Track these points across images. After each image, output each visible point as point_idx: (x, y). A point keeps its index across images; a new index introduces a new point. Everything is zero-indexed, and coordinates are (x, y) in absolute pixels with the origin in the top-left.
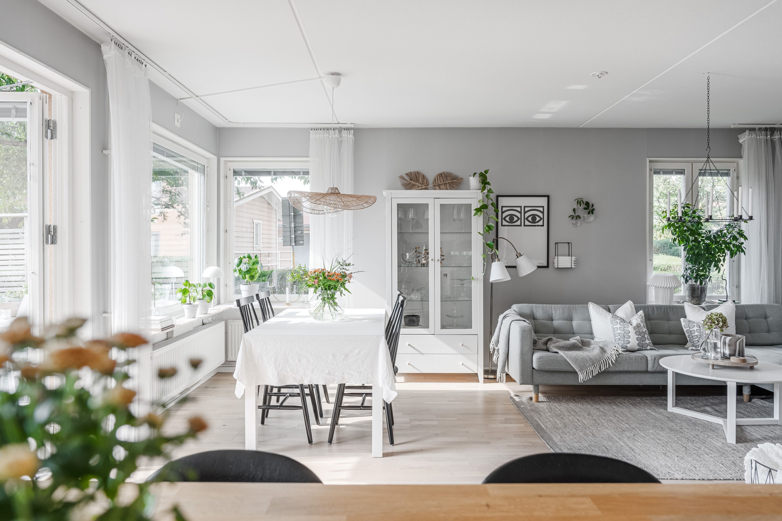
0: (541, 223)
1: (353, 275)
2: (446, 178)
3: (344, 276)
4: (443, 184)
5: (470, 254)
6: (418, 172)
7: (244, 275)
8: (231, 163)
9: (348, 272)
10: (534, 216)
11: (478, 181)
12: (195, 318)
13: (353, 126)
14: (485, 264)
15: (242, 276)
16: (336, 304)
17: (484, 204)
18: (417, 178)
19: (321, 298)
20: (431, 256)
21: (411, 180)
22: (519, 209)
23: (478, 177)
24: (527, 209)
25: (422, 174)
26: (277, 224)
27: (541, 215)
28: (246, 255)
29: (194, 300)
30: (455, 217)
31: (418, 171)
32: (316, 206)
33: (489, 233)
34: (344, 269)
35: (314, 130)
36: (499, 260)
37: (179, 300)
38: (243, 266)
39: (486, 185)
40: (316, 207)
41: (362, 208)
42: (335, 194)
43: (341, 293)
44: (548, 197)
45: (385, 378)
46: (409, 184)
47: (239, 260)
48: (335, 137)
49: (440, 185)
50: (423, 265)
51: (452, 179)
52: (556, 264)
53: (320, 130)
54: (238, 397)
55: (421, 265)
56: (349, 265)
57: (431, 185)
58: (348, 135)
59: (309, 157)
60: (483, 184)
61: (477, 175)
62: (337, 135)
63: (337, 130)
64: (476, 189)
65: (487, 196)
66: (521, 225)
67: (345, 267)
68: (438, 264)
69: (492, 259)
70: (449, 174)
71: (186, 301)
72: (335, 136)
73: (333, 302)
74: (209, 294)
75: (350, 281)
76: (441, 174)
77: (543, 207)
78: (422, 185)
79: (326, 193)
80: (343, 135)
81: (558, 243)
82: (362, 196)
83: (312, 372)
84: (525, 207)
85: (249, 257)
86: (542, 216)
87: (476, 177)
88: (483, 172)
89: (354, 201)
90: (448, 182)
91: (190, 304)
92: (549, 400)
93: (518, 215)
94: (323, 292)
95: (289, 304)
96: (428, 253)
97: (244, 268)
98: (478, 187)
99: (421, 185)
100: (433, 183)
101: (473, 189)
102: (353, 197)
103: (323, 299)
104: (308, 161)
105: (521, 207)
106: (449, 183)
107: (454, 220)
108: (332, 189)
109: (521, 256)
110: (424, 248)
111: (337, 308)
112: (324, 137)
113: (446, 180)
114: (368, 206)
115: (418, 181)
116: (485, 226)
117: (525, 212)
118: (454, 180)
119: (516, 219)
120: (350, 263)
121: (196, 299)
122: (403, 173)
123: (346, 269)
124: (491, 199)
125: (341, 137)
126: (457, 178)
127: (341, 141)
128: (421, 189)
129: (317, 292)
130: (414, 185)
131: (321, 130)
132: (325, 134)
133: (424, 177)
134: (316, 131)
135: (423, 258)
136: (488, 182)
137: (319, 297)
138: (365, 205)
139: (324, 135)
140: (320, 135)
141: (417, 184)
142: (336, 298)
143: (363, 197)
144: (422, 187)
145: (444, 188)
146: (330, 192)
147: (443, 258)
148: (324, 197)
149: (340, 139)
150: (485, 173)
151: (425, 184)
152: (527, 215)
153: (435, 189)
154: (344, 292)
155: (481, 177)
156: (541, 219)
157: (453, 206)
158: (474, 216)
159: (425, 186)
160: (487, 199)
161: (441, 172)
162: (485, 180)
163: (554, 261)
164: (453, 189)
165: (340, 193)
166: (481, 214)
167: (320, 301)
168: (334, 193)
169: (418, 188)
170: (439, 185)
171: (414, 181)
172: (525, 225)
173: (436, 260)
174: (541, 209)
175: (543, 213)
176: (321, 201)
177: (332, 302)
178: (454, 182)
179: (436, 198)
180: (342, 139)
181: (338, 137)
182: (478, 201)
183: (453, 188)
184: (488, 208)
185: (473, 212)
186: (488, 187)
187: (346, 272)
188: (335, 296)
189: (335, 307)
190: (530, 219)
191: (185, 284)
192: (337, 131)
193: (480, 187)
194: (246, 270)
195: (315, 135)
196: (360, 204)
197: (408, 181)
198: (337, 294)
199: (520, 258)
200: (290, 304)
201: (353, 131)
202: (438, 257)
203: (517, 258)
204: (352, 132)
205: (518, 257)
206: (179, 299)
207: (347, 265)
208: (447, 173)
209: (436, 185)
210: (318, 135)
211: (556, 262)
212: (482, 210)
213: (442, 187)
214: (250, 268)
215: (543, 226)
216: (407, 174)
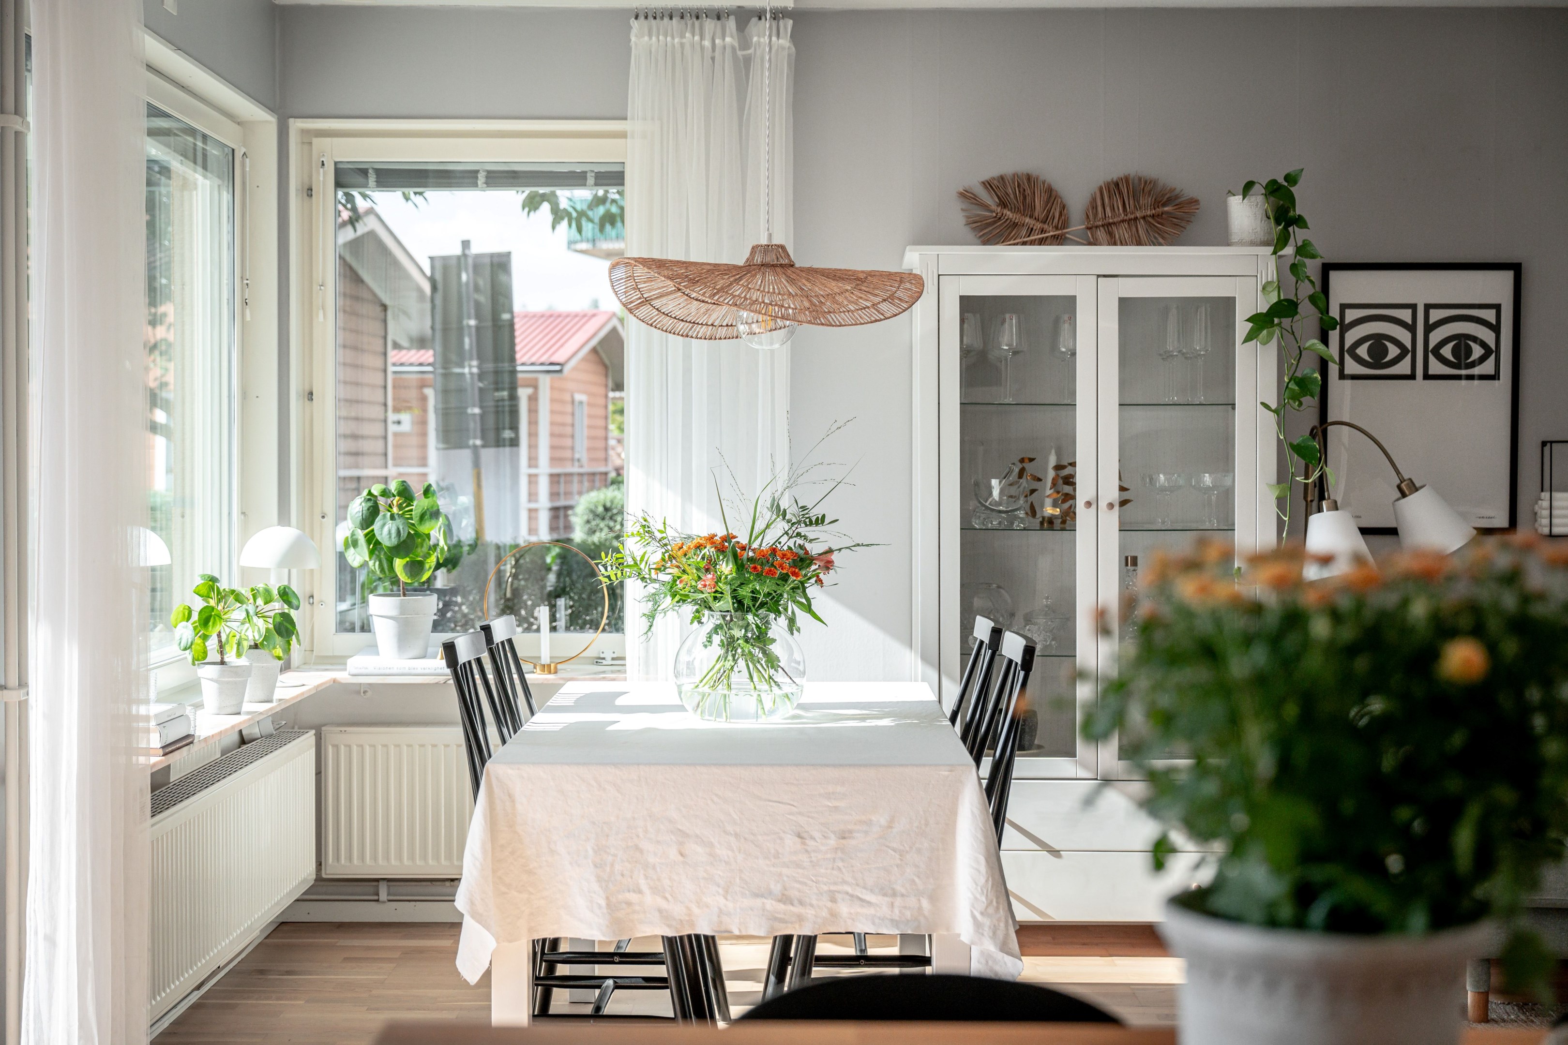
0: (1488, 367)
1: (834, 557)
2: (1136, 198)
3: (802, 560)
4: (1123, 221)
5: (1228, 481)
6: (1029, 177)
7: (387, 560)
8: (328, 139)
9: (815, 549)
10: (1462, 343)
11: (1260, 213)
12: (239, 713)
13: (792, 6)
14: (1286, 519)
15: (377, 563)
16: (772, 661)
17: (1285, 300)
18: (1025, 198)
19: (722, 641)
20: (1083, 492)
21: (1003, 204)
22: (1405, 315)
23: (1260, 199)
24: (1436, 315)
25: (1044, 183)
26: (390, 360)
27: (1488, 336)
28: (393, 487)
29: (238, 649)
30: (1171, 345)
31: (1030, 172)
32: (703, 310)
33: (1300, 404)
34: (799, 534)
35: (646, 17)
36: (1335, 507)
37: (185, 649)
38: (384, 525)
39: (1291, 229)
40: (705, 314)
41: (876, 321)
42: (778, 269)
43: (792, 621)
44: (1516, 268)
45: (982, 913)
46: (995, 222)
47: (370, 504)
48: (724, 48)
49: (1110, 224)
50: (1049, 524)
51: (1157, 204)
52: (1546, 521)
53: (666, 20)
54: (468, 980)
55: (1042, 523)
56: (820, 521)
57: (1077, 226)
58: (774, 39)
59: (626, 119)
60: (1278, 223)
61: (1258, 189)
62: (732, 36)
63: (732, 18)
64: (1253, 244)
65: (1294, 268)
66: (1412, 377)
67: (803, 530)
68: (1111, 521)
69: (1306, 501)
70: (1146, 182)
71: (205, 653)
72: (724, 40)
73: (764, 652)
74: (283, 630)
75: (821, 581)
76: (1117, 185)
77: (1497, 307)
78: (1046, 226)
79: (741, 263)
80: (755, 39)
81: (1551, 442)
82: (871, 274)
83: (727, 892)
84: (1428, 307)
85: (405, 493)
86: (1491, 341)
87: (1253, 198)
88: (1281, 180)
89: (847, 294)
90: (1144, 213)
91: (222, 663)
92: (1524, 1013)
93: (1405, 337)
94: (728, 618)
95: (549, 666)
96: (1070, 481)
97: (390, 533)
98: (1261, 236)
99: (1039, 225)
100: (1084, 216)
101: (1241, 243)
102: (843, 279)
103: (730, 644)
104: (623, 135)
105: (1413, 307)
106: (1144, 218)
107: (1167, 356)
108: (767, 249)
109: (1417, 490)
110: (1052, 461)
111: (780, 677)
112: (682, 45)
113: (1135, 206)
114: (895, 310)
115: (1027, 208)
116: (1286, 380)
117: (1429, 328)
118: (1164, 205)
119: (1393, 351)
120: (824, 516)
121: (246, 644)
122: (974, 180)
123: (805, 537)
124: (1308, 277)
125: (745, 43)
126: (1177, 197)
127: (748, 60)
128: (1041, 242)
129: (704, 620)
130: (1015, 225)
131: (671, 18)
132: (688, 35)
133: (1051, 195)
134: (653, 22)
135: (1048, 496)
136: (1299, 216)
137: (714, 636)
138: (884, 306)
139: (682, 36)
140: (669, 39)
141: (1027, 220)
142: (774, 641)
143: (875, 280)
144: (1043, 231)
145: (1126, 236)
146: (758, 259)
147: (1126, 495)
148: (740, 279)
149: (740, 53)
150: (1286, 184)
151: (1056, 220)
152: (1436, 337)
153: (1093, 242)
154: (802, 617)
155: (1272, 199)
156: (1488, 351)
157: (1162, 305)
158: (1245, 341)
159: (1057, 228)
160: (1294, 279)
161: (1115, 174)
162: (1287, 211)
163: (1536, 507)
164: (1161, 240)
165: (792, 266)
166: (1270, 337)
167: (716, 650)
168: (773, 265)
169: (1032, 238)
170: (1108, 226)
171: (1013, 210)
172: (1427, 376)
173: (1103, 504)
174: (1489, 315)
175: (1496, 328)
176: (731, 294)
177: (761, 655)
178: (1167, 212)
179: (1105, 276)
180: (749, 52)
181: (736, 45)
182: (1260, 288)
183: (1163, 238)
184: (1297, 313)
185: (1242, 328)
186: (1299, 234)
187: (808, 546)
188: (770, 634)
189: (772, 672)
190: (1447, 351)
191: (201, 593)
192: (731, 24)
193: (1270, 233)
194: (394, 541)
195: (650, 36)
196: (868, 304)
197: (992, 211)
198: (778, 627)
199: (1413, 498)
200: (556, 668)
201: (790, 23)
202: (1110, 493)
203: (1398, 499)
204: (786, 28)
205: (1404, 495)
206: (183, 645)
207: (811, 521)
208: (1136, 181)
209: (1097, 227)
210: (661, 37)
211: (1546, 513)
212: (1276, 320)
213: (1121, 231)
214: (409, 533)
215: (1495, 377)
216: (988, 185)
